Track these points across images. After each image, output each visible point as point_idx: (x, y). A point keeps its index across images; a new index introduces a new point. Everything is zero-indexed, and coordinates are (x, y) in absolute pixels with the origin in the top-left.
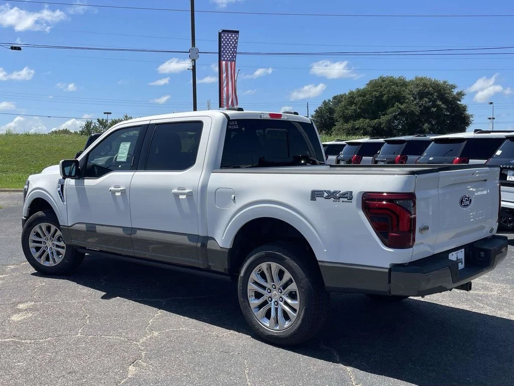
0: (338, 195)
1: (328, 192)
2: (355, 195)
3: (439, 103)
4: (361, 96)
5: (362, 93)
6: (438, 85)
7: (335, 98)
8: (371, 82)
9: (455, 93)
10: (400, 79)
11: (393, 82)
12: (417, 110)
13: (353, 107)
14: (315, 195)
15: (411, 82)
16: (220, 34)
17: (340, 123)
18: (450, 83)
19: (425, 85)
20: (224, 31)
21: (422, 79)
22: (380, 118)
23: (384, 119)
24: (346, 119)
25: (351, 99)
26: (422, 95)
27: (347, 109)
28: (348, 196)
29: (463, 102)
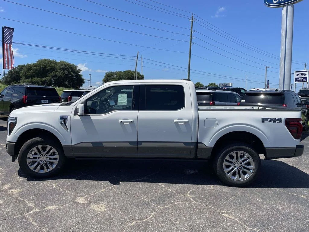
0: (275, 120)
1: (270, 119)
2: (283, 119)
3: (72, 73)
4: (35, 66)
5: (35, 65)
6: (71, 65)
7: (19, 66)
8: (39, 61)
9: (77, 69)
10: (53, 61)
11: (50, 62)
12: (63, 75)
13: (31, 72)
14: (264, 120)
15: (59, 63)
16: (3, 28)
17: (24, 79)
18: (75, 65)
19: (65, 65)
20: (5, 27)
21: (64, 62)
22: (45, 78)
23: (47, 78)
24: (27, 77)
25: (29, 67)
26: (64, 69)
27: (28, 72)
28: (280, 120)
29: (81, 73)
